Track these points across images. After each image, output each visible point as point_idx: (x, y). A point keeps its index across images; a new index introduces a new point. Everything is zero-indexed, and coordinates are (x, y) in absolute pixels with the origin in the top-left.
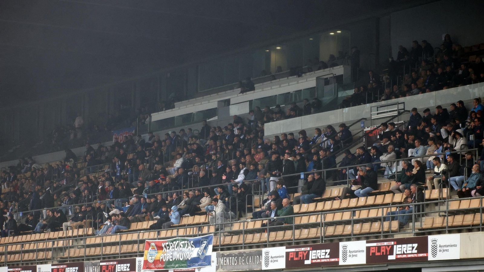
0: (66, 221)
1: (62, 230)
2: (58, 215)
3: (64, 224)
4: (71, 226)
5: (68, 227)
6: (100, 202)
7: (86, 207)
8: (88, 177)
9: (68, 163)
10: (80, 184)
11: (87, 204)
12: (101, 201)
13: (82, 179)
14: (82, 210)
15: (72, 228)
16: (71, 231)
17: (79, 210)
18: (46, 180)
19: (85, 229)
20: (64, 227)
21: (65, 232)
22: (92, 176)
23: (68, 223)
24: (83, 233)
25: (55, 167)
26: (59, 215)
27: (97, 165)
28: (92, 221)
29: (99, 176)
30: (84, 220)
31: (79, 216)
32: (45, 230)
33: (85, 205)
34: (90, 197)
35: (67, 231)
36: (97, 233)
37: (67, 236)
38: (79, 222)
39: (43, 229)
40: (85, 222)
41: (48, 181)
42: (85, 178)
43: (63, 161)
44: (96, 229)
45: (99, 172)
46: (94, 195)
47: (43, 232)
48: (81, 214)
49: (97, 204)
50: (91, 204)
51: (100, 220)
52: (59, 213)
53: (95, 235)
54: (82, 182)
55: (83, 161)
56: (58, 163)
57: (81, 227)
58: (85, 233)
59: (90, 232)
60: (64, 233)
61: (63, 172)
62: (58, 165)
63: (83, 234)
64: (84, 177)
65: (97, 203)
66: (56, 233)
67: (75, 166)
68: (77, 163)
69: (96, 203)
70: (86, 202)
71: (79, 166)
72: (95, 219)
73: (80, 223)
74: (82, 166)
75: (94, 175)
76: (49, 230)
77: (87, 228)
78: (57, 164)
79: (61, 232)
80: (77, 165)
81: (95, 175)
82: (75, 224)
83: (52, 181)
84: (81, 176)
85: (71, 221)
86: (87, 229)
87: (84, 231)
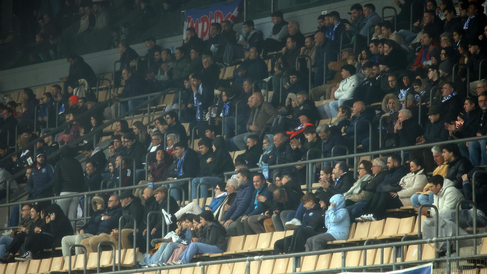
0: (71, 232)
1: (59, 254)
2: (49, 217)
3: (65, 240)
4: (81, 244)
5: (74, 246)
6: (154, 186)
7: (118, 199)
8: (124, 124)
9: (75, 90)
10: (105, 141)
11: (122, 191)
12: (155, 183)
13: (108, 129)
14: (110, 205)
15: (84, 250)
16: (81, 258)
17: (102, 207)
18: (20, 133)
19: (117, 252)
20: (64, 248)
21: (67, 259)
22: (134, 121)
23: (76, 238)
24: (110, 263)
25: (42, 99)
26: (53, 217)
27: (145, 96)
28: (134, 231)
29: (150, 123)
30: (115, 231)
31: (102, 219)
32: (17, 254)
33: (117, 192)
34: (129, 174)
35: (73, 258)
36: (145, 261)
37: (73, 269)
38: (102, 235)
39: (14, 253)
40: (116, 236)
41: (24, 135)
42: (116, 126)
43: (62, 85)
44: (143, 250)
45: (151, 111)
46: (137, 167)
47: (13, 261)
48: (105, 215)
49: (146, 190)
50: (131, 191)
51: (154, 230)
52: (51, 213)
53: (140, 267)
54: (109, 137)
55: (111, 86)
56: (50, 89)
57: (106, 246)
58: (117, 262)
59: (129, 259)
60: (63, 262)
61: (61, 113)
62: (49, 95)
63: (112, 264)
64: (115, 124)
65: (146, 187)
66: (46, 262)
67: (91, 96)
68: (95, 90)
69: (143, 188)
70: (118, 186)
71: (102, 96)
72: (141, 226)
73: (105, 236)
74: (108, 98)
75: (137, 118)
76: (28, 254)
77: (121, 248)
78: (46, 91)
79: (57, 261)
80: (96, 93)
81: (140, 120)
82: (92, 239)
83: (35, 134)
84: (106, 121)
85: (82, 231)
86: (123, 251)
87: (113, 257)
